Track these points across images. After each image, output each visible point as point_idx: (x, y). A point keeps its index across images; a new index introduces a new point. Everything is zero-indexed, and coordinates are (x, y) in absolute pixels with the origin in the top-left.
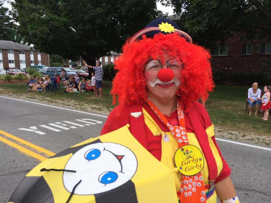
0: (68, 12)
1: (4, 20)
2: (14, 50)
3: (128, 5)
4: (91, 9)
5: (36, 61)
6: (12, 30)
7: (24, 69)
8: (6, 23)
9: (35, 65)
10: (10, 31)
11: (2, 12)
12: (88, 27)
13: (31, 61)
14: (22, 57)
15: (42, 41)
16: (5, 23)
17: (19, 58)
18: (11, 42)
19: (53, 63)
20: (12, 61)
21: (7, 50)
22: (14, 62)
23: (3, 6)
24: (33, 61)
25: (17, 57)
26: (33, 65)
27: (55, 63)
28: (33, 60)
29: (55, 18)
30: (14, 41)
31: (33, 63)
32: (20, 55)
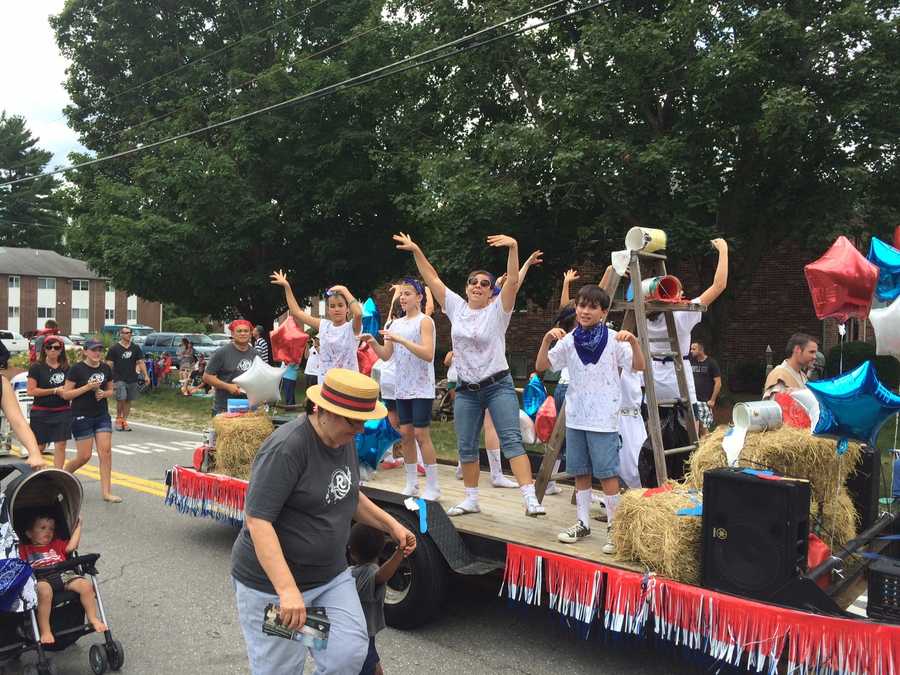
0: (197, 210)
1: (35, 189)
2: (59, 279)
3: (338, 197)
4: (250, 205)
5: (121, 313)
6: (56, 217)
7: (82, 335)
8: (42, 197)
9: (116, 323)
10: (53, 221)
11: (33, 164)
12: (242, 244)
13: (107, 311)
14: (80, 299)
15: (134, 274)
16: (38, 196)
17: (69, 301)
18: (52, 254)
19: (173, 317)
20: (50, 310)
21: (35, 277)
22: (54, 313)
23: (36, 146)
24: (112, 311)
25: (64, 298)
26: (110, 322)
27: (180, 319)
28: (113, 308)
29: (165, 226)
30: (61, 250)
31: (112, 317)
32: (75, 293)
